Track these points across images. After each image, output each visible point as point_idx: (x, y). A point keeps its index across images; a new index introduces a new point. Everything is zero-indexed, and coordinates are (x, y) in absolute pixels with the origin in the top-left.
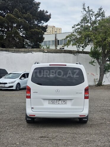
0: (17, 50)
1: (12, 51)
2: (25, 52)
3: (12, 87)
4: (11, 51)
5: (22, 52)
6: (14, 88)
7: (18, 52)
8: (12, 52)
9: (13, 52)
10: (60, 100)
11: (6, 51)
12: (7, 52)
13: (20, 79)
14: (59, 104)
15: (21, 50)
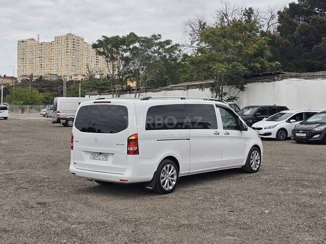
0: (312, 74)
1: (305, 76)
2: (324, 77)
3: (270, 134)
4: (303, 76)
5: (319, 77)
6: (273, 136)
7: (313, 78)
8: (304, 78)
9: (306, 79)
10: (100, 153)
11: (296, 77)
12: (298, 79)
13: (289, 121)
14: (99, 159)
15: (317, 74)
